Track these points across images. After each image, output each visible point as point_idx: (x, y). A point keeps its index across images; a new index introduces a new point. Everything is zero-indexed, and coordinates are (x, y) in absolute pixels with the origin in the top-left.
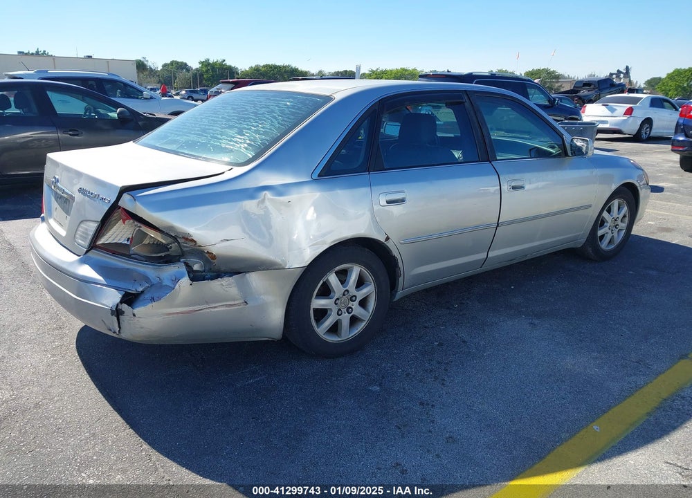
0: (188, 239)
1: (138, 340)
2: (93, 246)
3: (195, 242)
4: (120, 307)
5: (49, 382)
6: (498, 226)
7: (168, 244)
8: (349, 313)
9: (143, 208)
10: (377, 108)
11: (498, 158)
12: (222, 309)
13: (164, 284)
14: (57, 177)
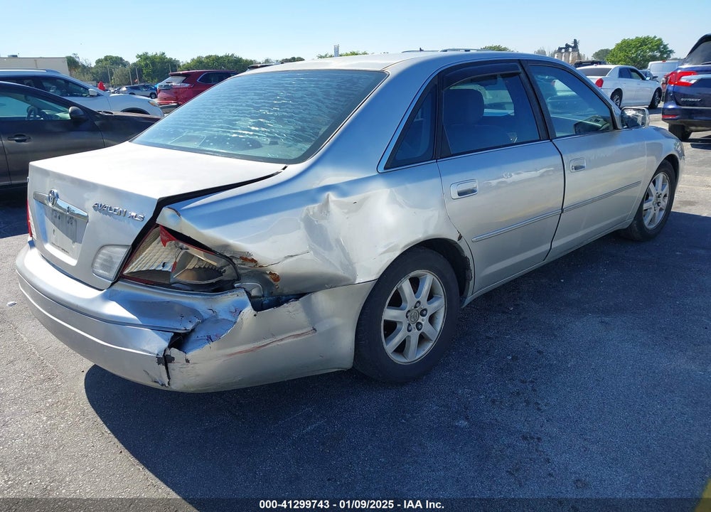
0: (247, 259)
1: (192, 390)
2: (120, 277)
3: (255, 261)
4: (168, 352)
5: (52, 455)
6: (562, 212)
7: (222, 268)
8: (419, 330)
9: (192, 225)
10: (436, 83)
11: (558, 135)
12: (290, 340)
13: (220, 317)
14: (55, 191)
